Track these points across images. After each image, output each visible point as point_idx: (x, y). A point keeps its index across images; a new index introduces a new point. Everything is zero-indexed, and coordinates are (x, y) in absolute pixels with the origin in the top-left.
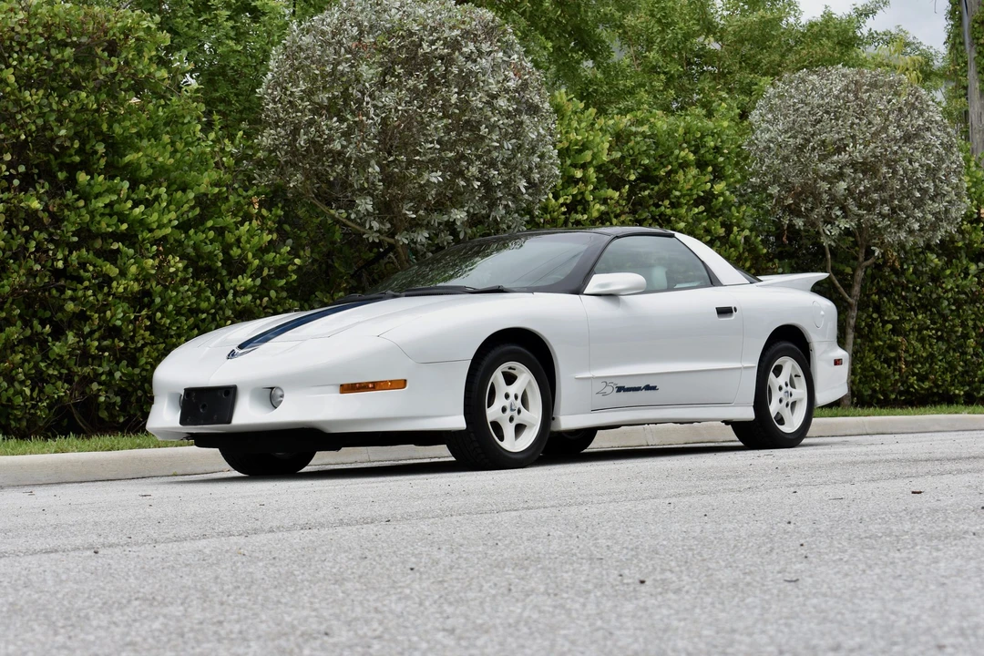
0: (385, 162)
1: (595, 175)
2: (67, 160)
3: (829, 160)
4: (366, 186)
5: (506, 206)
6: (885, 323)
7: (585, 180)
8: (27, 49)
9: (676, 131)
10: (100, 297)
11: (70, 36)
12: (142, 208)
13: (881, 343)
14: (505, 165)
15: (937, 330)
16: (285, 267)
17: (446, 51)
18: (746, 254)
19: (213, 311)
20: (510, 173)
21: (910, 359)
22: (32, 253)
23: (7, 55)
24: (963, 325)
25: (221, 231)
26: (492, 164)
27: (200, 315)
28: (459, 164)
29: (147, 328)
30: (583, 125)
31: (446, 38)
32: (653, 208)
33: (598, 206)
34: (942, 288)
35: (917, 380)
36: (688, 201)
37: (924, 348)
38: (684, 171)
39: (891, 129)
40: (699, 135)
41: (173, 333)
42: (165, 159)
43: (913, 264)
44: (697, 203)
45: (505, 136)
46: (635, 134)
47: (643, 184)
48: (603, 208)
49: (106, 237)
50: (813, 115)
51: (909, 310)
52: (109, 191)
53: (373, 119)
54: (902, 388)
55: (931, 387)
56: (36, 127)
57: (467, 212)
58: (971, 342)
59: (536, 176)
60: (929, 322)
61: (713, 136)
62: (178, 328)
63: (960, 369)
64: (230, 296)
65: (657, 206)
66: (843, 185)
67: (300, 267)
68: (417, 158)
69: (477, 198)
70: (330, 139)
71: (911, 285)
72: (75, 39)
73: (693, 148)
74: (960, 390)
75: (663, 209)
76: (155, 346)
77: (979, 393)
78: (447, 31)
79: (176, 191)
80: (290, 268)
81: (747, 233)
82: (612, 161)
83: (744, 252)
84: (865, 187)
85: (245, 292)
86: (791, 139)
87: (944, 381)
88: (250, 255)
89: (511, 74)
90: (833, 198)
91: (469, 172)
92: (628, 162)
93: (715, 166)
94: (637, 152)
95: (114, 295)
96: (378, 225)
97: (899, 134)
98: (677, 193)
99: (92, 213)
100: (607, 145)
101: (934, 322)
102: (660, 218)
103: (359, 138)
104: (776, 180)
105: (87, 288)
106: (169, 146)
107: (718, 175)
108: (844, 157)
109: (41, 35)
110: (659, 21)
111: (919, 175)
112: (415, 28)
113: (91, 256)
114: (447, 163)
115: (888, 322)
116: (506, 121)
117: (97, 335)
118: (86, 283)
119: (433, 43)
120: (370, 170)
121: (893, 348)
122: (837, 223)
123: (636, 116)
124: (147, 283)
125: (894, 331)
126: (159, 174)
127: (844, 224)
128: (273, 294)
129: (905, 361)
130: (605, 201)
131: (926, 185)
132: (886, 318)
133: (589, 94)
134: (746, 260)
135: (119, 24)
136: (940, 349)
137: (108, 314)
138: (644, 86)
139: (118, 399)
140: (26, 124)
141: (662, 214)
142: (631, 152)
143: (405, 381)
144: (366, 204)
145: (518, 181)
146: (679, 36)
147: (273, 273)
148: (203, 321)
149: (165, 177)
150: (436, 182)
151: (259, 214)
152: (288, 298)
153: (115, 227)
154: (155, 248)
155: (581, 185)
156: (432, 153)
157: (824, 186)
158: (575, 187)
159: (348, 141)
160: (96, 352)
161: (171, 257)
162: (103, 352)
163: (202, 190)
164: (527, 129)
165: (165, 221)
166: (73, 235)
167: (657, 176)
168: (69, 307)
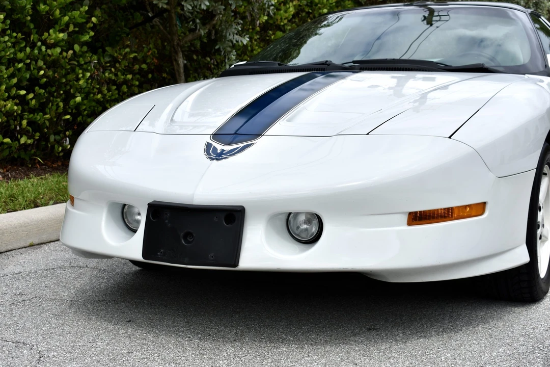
16: (86, 24)
19: (28, 61)
27: (16, 64)
67: (96, 25)
80: (88, 25)
85: (55, 45)
88: (58, 12)
128: (77, 47)
143: (484, 204)
147: (77, 29)
148: (19, 70)
152: (88, 51)
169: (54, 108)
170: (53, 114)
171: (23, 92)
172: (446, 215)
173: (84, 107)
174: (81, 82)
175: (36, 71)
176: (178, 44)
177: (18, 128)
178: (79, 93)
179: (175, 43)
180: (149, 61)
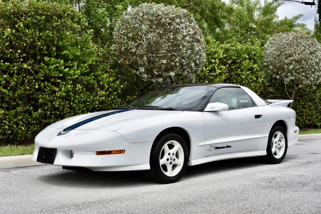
0: (148, 56)
1: (218, 61)
2: (43, 53)
3: (288, 59)
4: (142, 63)
5: (188, 71)
6: (300, 105)
7: (215, 63)
8: (28, 16)
9: (243, 49)
10: (51, 97)
11: (44, 12)
12: (68, 69)
13: (299, 111)
14: (188, 58)
15: (314, 107)
16: (117, 88)
17: (170, 21)
18: (262, 85)
19: (91, 102)
20: (189, 61)
21: (306, 115)
22: (27, 83)
23: (20, 17)
25: (96, 76)
26: (183, 58)
28: (172, 57)
29: (68, 107)
30: (215, 46)
31: (170, 17)
33: (218, 71)
34: (316, 95)
35: (308, 121)
36: (246, 70)
37: (310, 112)
38: (245, 61)
39: (306, 51)
40: (250, 50)
41: (77, 109)
42: (78, 53)
43: (308, 89)
44: (248, 70)
45: (188, 49)
46: (231, 49)
47: (233, 64)
48: (220, 71)
49: (55, 78)
50: (284, 46)
51: (307, 102)
52: (56, 63)
53: (145, 42)
54: (304, 123)
55: (311, 123)
56: (30, 41)
57: (175, 73)
59: (198, 62)
60: (312, 105)
61: (254, 51)
62: (79, 108)
63: (320, 118)
64: (98, 97)
65: (236, 71)
66: (292, 66)
67: (122, 88)
68: (159, 55)
69: (178, 68)
70: (131, 48)
71: (308, 95)
72: (46, 13)
73: (248, 54)
74: (319, 124)
75: (238, 72)
76: (71, 113)
78: (171, 15)
79: (82, 63)
80: (119, 88)
81: (262, 79)
82: (224, 57)
83: (261, 85)
84: (298, 67)
85: (103, 96)
86: (277, 53)
87: (315, 121)
88: (105, 84)
89: (191, 30)
90: (288, 70)
91: (175, 60)
93: (254, 60)
94: (231, 55)
95: (56, 97)
96: (146, 76)
97: (309, 52)
98: (243, 67)
99: (50, 70)
100: (222, 52)
101: (313, 105)
102: (237, 74)
103: (141, 48)
104: (272, 64)
105: (46, 95)
106: (80, 49)
107: (255, 62)
108: (292, 58)
109: (33, 11)
110: (239, 19)
111: (314, 64)
112: (160, 13)
113: (50, 84)
114: (168, 57)
115: (302, 105)
116: (188, 44)
117: (49, 110)
118: (46, 93)
119: (166, 18)
121: (302, 112)
122: (289, 77)
123: (231, 44)
124: (69, 93)
125: (302, 108)
126: (76, 58)
127: (291, 78)
128: (112, 96)
129: (305, 116)
130: (221, 69)
131: (316, 67)
133: (219, 38)
134: (262, 87)
135: (62, 9)
136: (315, 112)
137: (54, 103)
138: (235, 36)
140: (26, 40)
141: (238, 73)
142: (229, 55)
143: (124, 150)
144: (142, 70)
145: (192, 63)
146: (245, 23)
147: (112, 90)
148: (88, 105)
149: (78, 59)
150: (165, 63)
151: (110, 71)
152: (117, 98)
153: (58, 75)
154: (71, 82)
155: (214, 64)
156: (164, 54)
157: (286, 66)
158: (212, 65)
159: (137, 49)
160: (49, 115)
161: (77, 85)
162: (52, 116)
163: (90, 63)
164: (195, 47)
165: (76, 73)
166: (42, 77)
167: (237, 62)
168: (40, 100)
172: (110, 152)
175: (95, 105)
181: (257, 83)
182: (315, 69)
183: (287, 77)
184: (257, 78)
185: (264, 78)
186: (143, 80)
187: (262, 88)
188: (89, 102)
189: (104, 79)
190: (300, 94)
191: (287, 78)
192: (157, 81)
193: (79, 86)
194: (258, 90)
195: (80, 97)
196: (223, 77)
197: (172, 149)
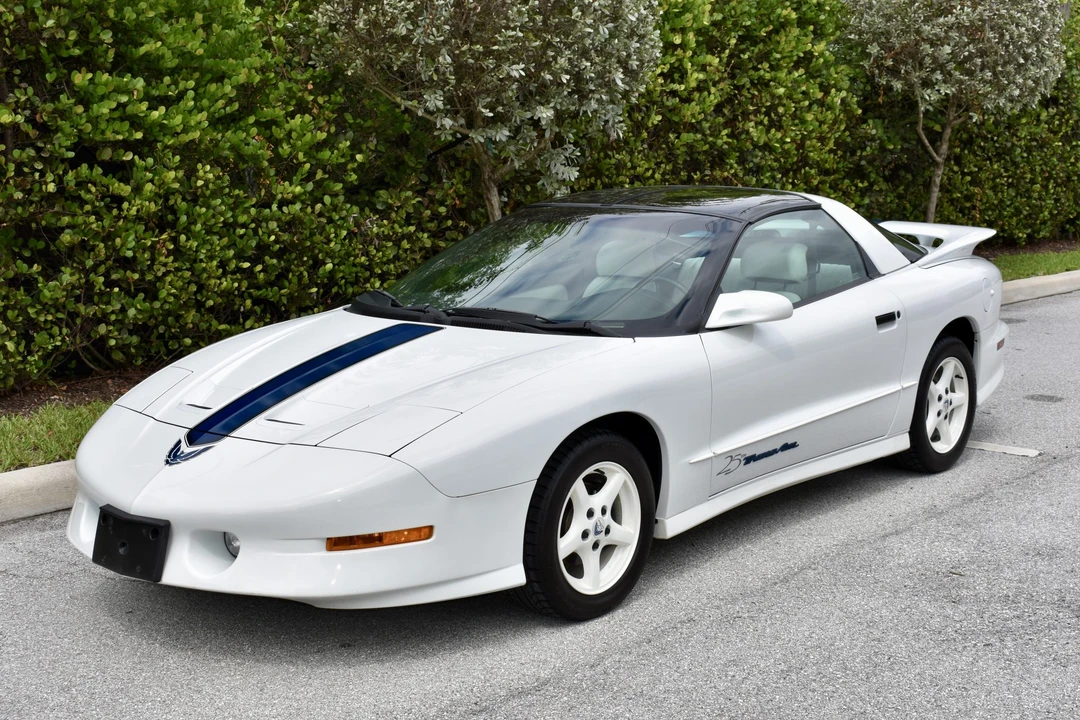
0: (457, 52)
1: (694, 40)
2: (65, 54)
3: (934, 22)
4: (435, 78)
5: (600, 101)
6: (964, 174)
7: (683, 46)
10: (106, 223)
12: (162, 109)
13: (959, 194)
14: (599, 53)
15: (1008, 177)
16: (346, 164)
18: (842, 116)
19: (253, 225)
20: (605, 62)
21: (983, 207)
22: (11, 178)
24: (1032, 171)
25: (266, 125)
26: (584, 54)
28: (545, 53)
29: (170, 253)
32: (752, 72)
33: (696, 75)
34: (1017, 137)
36: (788, 63)
37: (996, 195)
38: (786, 31)
41: (202, 256)
42: (196, 46)
44: (797, 66)
45: (601, 19)
47: (744, 47)
48: (701, 76)
49: (115, 145)
51: (986, 160)
52: (118, 90)
56: (16, 16)
57: (554, 108)
58: (1037, 187)
59: (634, 64)
60: (1002, 170)
62: (208, 251)
64: (274, 207)
65: (756, 69)
66: (947, 49)
67: (361, 165)
68: (496, 47)
69: (565, 93)
70: (393, 22)
71: (989, 136)
73: (795, 6)
74: (1023, 233)
75: (762, 72)
76: (180, 274)
77: (1039, 234)
79: (211, 81)
80: (350, 166)
81: (844, 94)
82: (714, 24)
83: (840, 114)
84: (969, 51)
85: (294, 200)
87: (1009, 224)
88: (301, 155)
90: (935, 59)
91: (556, 63)
92: (729, 24)
93: (816, 25)
94: (739, 12)
95: (125, 218)
96: (451, 123)
98: (778, 56)
99: (94, 121)
100: (708, 7)
101: (1006, 171)
102: (759, 83)
103: (428, 21)
104: (876, 38)
105: (88, 214)
106: (200, 31)
107: (819, 35)
108: (951, 19)
111: (1025, 40)
113: (98, 170)
114: (531, 53)
115: (969, 174)
116: (602, 2)
117: (102, 269)
118: (88, 207)
120: (441, 59)
121: (968, 198)
122: (937, 88)
124: (171, 197)
125: (971, 183)
126: (187, 63)
127: (945, 90)
128: (327, 199)
129: (980, 211)
130: (703, 68)
131: (1030, 50)
132: (966, 170)
134: (841, 123)
136: (1010, 195)
137: (118, 241)
139: (135, 339)
141: (761, 78)
142: (733, 12)
143: (432, 527)
144: (435, 100)
145: (614, 71)
147: (327, 176)
148: (241, 237)
149: (196, 65)
150: (518, 76)
151: (315, 101)
152: (346, 202)
153: (127, 134)
154: (178, 158)
155: (679, 51)
156: (513, 42)
157: (927, 48)
158: (673, 55)
159: (416, 24)
160: (103, 288)
161: (199, 166)
162: (112, 288)
163: (242, 82)
164: (627, 10)
165: (193, 123)
166: (68, 149)
167: (756, 36)
168: (66, 237)
169: (295, 280)
170: (295, 286)
171: (246, 265)
172: (377, 540)
173: (341, 275)
174: (332, 245)
176: (490, 178)
177: (242, 309)
178: (331, 257)
179: (486, 177)
180: (448, 202)
181: (827, 110)
182: (1027, 57)
183: (927, 84)
184: (825, 89)
185: (848, 91)
186: (439, 137)
187: (843, 127)
188: (244, 226)
189: (294, 135)
190: (965, 136)
191: (929, 91)
192: (490, 140)
193: (205, 172)
194: (829, 135)
195: (211, 212)
196: (712, 97)
197: (598, 491)
